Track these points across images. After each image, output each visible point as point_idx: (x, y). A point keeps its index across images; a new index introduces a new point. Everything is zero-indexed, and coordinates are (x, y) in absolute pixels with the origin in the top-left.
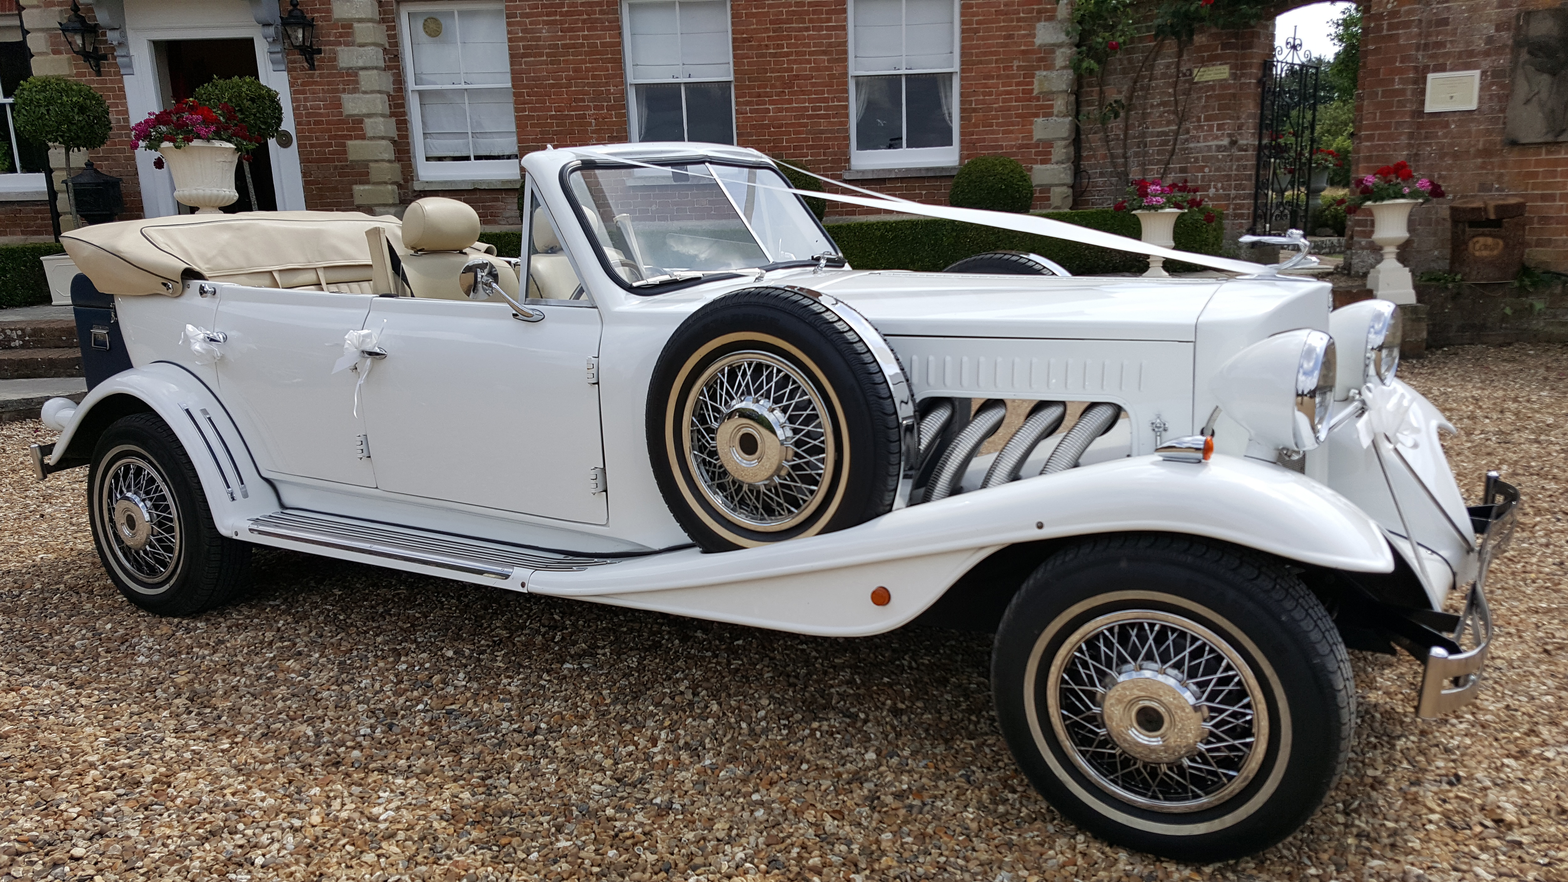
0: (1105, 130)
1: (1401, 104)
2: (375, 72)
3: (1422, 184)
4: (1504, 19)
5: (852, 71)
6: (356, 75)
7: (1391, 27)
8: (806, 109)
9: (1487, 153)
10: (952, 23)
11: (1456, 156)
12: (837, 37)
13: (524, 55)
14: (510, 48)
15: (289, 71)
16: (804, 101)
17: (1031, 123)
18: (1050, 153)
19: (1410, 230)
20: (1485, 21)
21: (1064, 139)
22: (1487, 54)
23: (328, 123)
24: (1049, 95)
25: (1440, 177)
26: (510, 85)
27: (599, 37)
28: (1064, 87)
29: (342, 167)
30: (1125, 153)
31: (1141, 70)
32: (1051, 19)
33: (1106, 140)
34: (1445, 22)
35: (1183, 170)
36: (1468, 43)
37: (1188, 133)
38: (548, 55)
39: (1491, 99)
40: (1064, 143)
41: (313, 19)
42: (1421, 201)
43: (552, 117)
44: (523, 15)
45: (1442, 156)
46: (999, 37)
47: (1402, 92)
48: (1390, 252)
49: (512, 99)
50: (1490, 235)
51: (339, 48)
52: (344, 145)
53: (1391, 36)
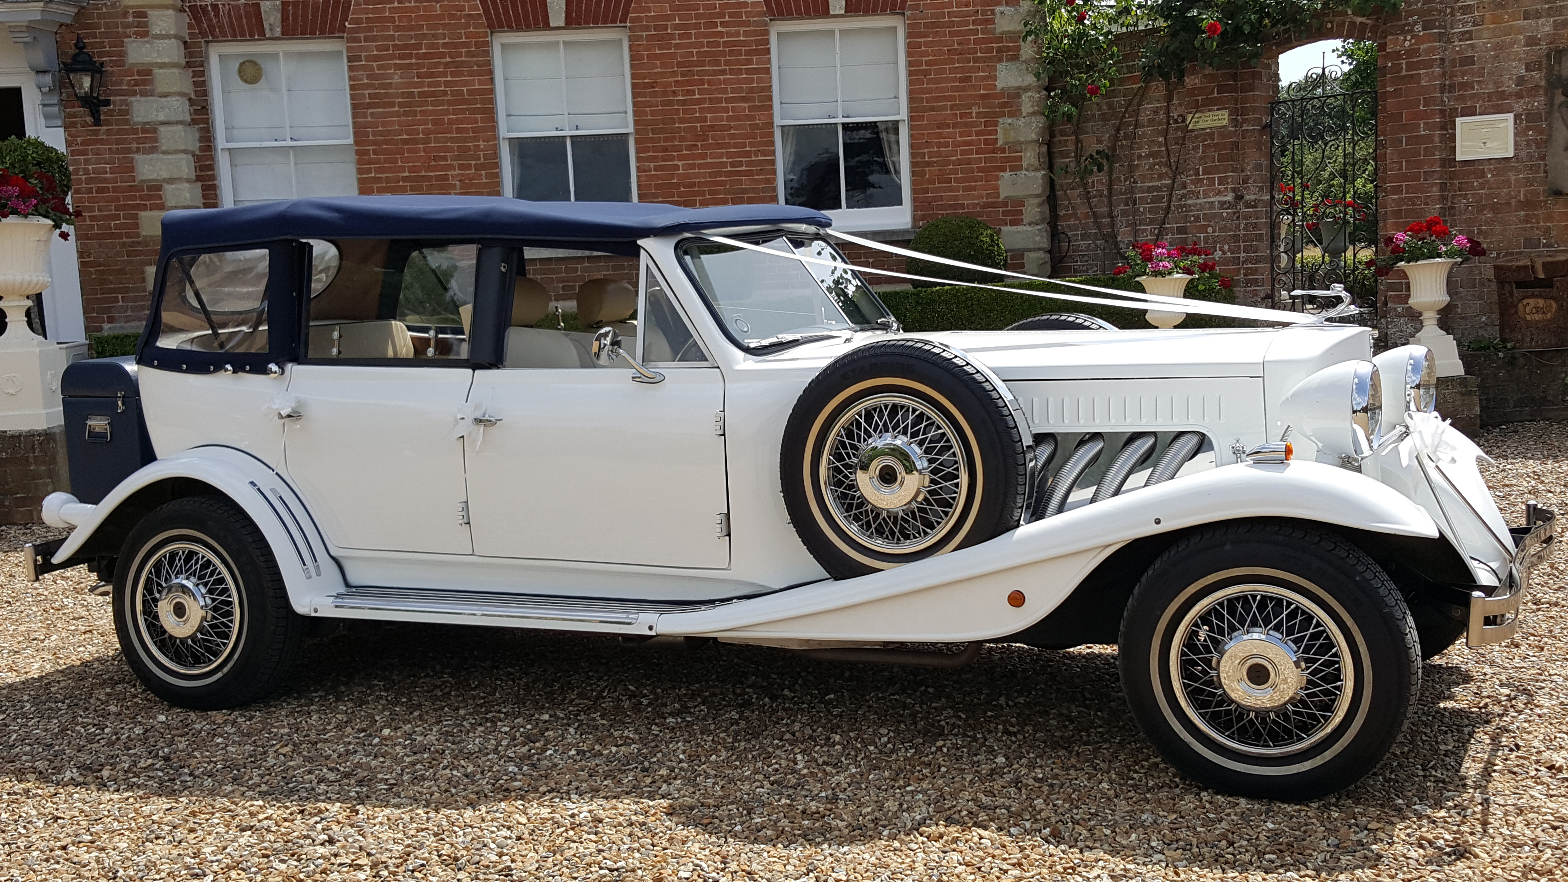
0: (1085, 186)
1: (1429, 152)
2: (180, 127)
3: (1460, 240)
4: (1534, 58)
5: (778, 121)
6: (155, 131)
7: (1410, 66)
8: (724, 164)
9: (1529, 204)
10: (896, 63)
11: (1495, 208)
12: (759, 81)
13: (370, 106)
14: (353, 97)
15: (66, 127)
16: (721, 155)
17: (997, 178)
18: (1021, 213)
19: (1449, 293)
20: (1514, 60)
21: (1037, 196)
22: (1519, 96)
23: (115, 190)
24: (1016, 146)
25: (1480, 232)
26: (351, 141)
27: (466, 83)
28: (1034, 136)
29: (132, 244)
30: (1111, 211)
31: (1124, 116)
32: (1015, 58)
33: (1087, 196)
34: (1470, 61)
35: (1182, 230)
36: (1497, 84)
37: (1185, 187)
38: (400, 105)
39: (1528, 145)
40: (1037, 201)
41: (102, 64)
42: (1459, 260)
43: (405, 179)
44: (368, 58)
45: (1480, 209)
46: (954, 80)
47: (1429, 138)
48: (1430, 321)
49: (354, 157)
50: (1540, 296)
51: (133, 99)
52: (136, 217)
53: (1412, 76)
